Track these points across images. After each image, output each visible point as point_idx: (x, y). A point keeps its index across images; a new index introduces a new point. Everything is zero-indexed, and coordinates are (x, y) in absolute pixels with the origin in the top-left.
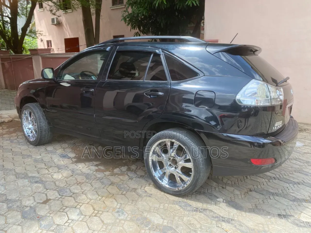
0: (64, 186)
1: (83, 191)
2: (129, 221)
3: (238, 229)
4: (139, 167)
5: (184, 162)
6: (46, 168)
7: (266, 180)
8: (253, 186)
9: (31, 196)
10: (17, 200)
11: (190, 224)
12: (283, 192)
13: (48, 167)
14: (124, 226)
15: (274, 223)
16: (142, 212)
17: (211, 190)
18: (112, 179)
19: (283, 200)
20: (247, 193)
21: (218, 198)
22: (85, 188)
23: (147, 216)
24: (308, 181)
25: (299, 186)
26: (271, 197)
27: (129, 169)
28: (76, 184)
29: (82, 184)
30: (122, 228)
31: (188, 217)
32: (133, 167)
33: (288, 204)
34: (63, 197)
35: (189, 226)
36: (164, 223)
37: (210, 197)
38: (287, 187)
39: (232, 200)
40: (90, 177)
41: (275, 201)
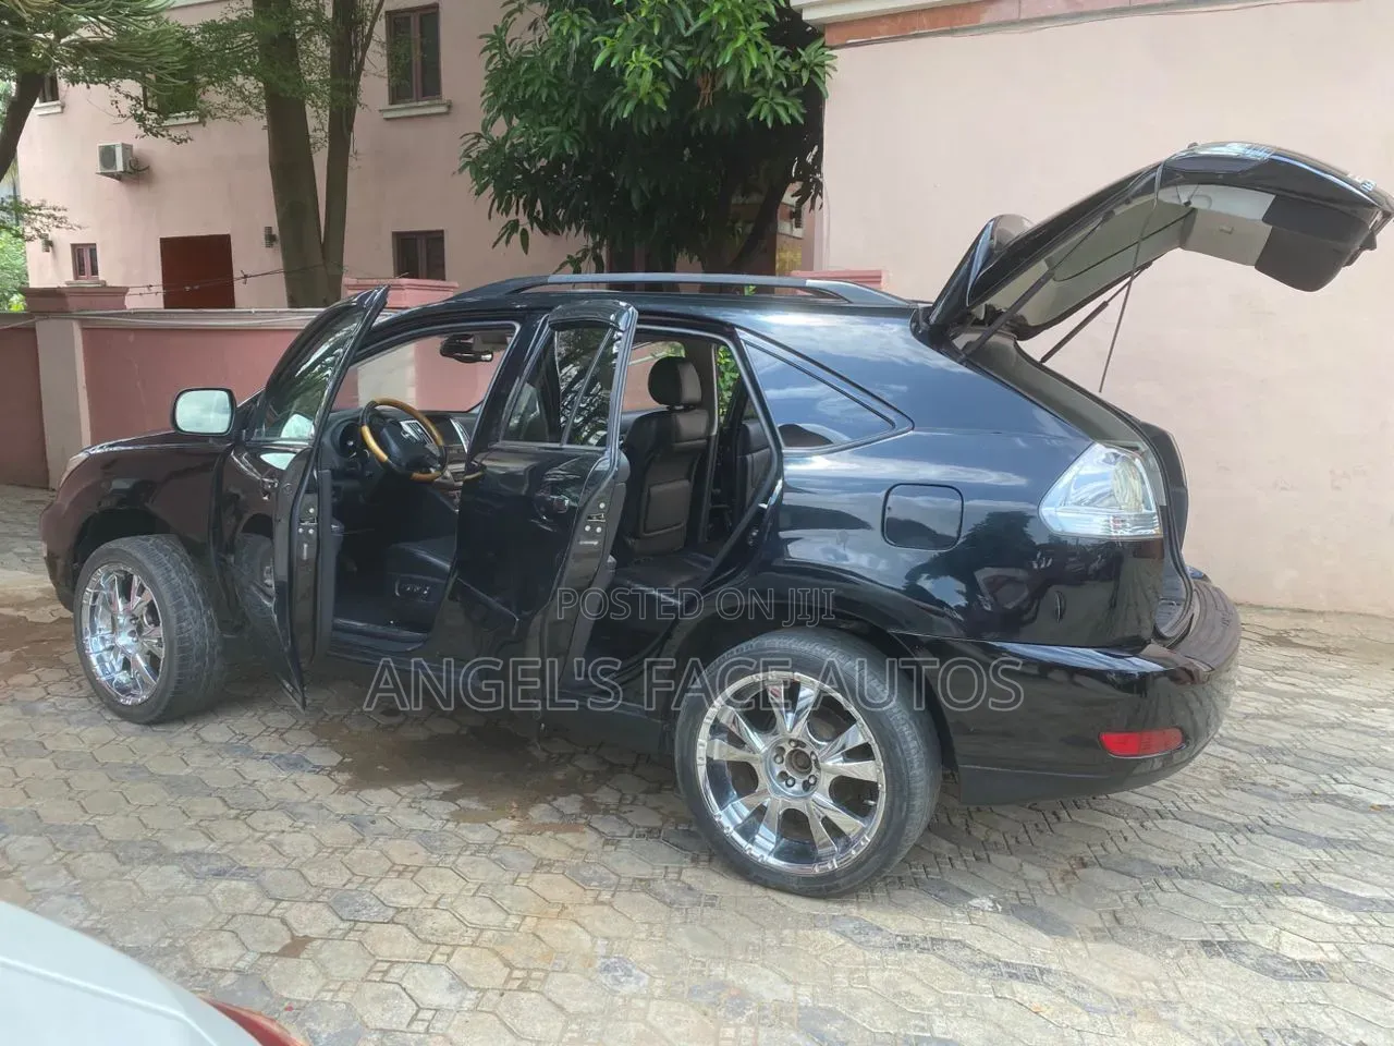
0: (344, 885)
1: (434, 898)
2: (660, 998)
3: (1074, 1001)
4: (630, 798)
5: (841, 759)
6: (237, 818)
7: (1131, 823)
8: (1089, 846)
9: (221, 929)
10: (164, 948)
11: (898, 995)
12: (1202, 864)
13: (238, 811)
14: (650, 1018)
15: (1195, 972)
16: (704, 964)
17: (940, 869)
18: (534, 844)
19: (1206, 891)
20: (1071, 876)
21: (971, 896)
22: (437, 889)
23: (726, 976)
24: (1279, 818)
25: (1254, 837)
26: (1166, 884)
27: (591, 807)
28: (393, 875)
29: (418, 870)
30: (643, 1027)
31: (884, 970)
32: (606, 796)
33: (1227, 903)
34: (361, 926)
35: (896, 1001)
36: (799, 997)
37: (941, 894)
38: (1214, 845)
39: (1023, 901)
40: (438, 843)
41: (1179, 896)
